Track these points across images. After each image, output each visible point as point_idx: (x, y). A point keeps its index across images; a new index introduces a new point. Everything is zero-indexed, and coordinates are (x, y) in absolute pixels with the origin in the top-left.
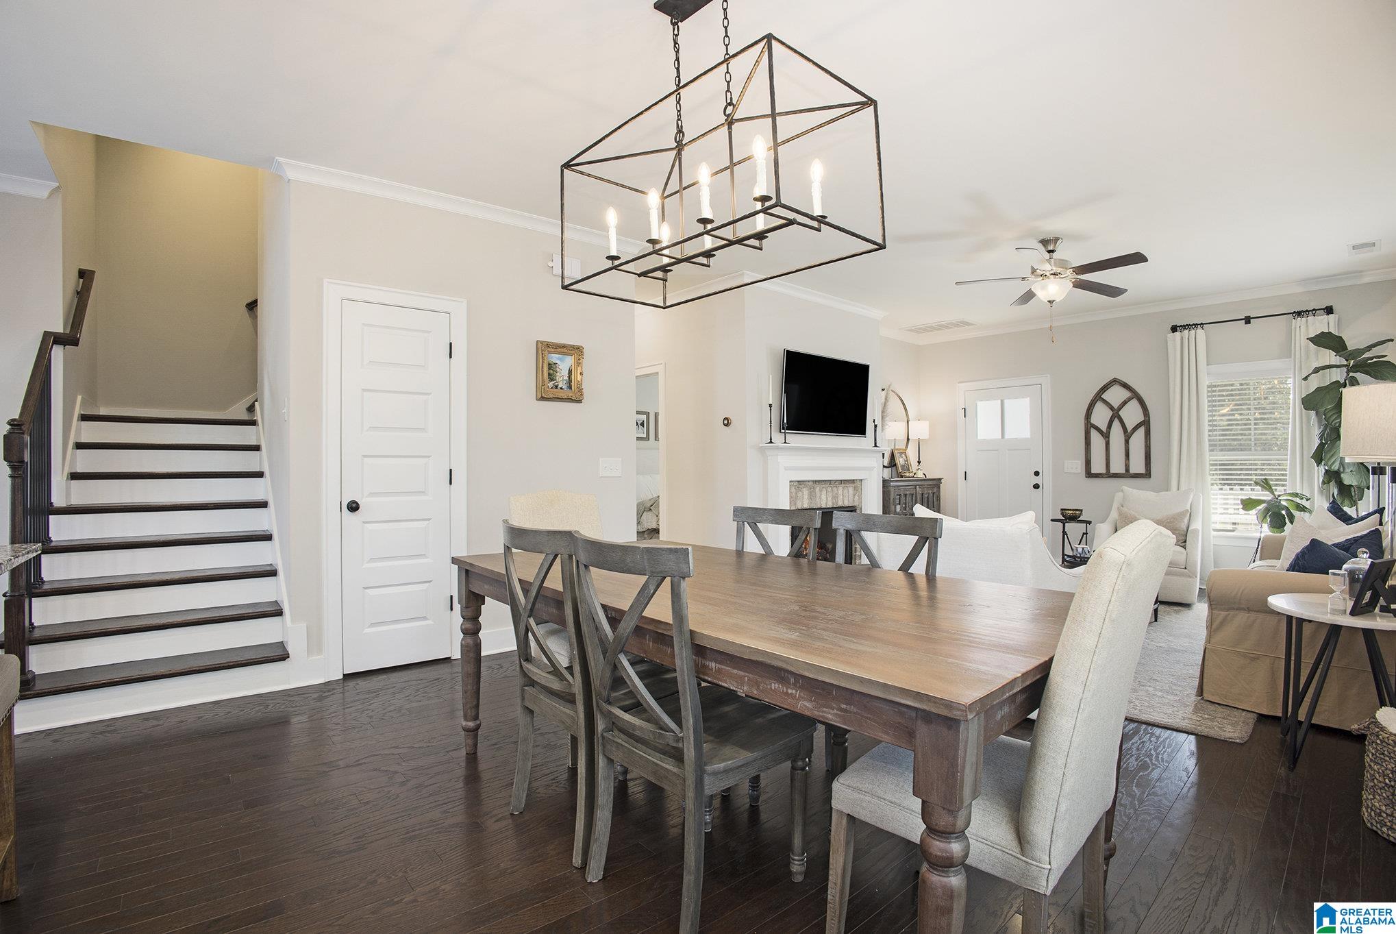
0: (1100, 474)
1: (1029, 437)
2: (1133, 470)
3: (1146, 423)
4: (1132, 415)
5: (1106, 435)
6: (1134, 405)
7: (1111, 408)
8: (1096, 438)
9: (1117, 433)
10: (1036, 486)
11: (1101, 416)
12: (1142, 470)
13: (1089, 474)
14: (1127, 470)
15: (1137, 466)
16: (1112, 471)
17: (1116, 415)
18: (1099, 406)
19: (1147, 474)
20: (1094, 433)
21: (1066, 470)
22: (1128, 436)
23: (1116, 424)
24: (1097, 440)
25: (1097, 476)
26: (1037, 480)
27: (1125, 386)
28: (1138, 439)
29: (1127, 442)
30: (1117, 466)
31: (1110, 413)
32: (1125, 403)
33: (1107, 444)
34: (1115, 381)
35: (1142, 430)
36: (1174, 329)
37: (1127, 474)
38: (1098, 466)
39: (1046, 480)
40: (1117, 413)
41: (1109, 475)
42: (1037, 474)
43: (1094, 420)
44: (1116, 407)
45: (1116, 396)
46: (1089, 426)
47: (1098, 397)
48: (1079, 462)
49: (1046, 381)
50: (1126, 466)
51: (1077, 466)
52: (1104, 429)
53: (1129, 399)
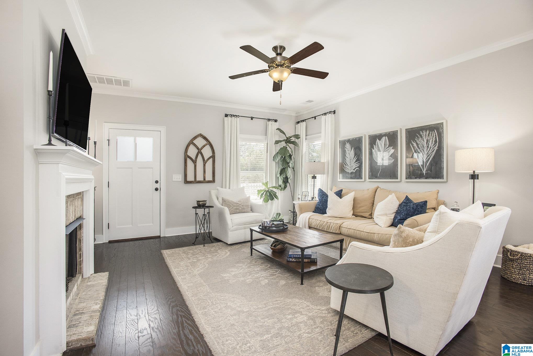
0: (192, 181)
1: (152, 161)
2: (207, 179)
3: (213, 157)
4: (207, 152)
5: (195, 162)
6: (208, 148)
7: (198, 148)
8: (189, 162)
9: (200, 161)
10: (157, 189)
11: (192, 152)
12: (211, 179)
13: (186, 182)
14: (204, 179)
15: (209, 177)
16: (198, 179)
17: (200, 152)
18: (192, 147)
19: (213, 181)
20: (189, 161)
21: (174, 180)
22: (205, 162)
23: (200, 156)
24: (190, 164)
25: (191, 182)
26: (157, 186)
27: (205, 138)
28: (209, 164)
29: (204, 165)
30: (200, 177)
31: (197, 151)
32: (204, 146)
33: (195, 166)
34: (201, 135)
35: (211, 160)
36: (226, 116)
37: (204, 181)
38: (190, 177)
39: (163, 185)
40: (201, 151)
41: (196, 182)
42: (157, 182)
43: (189, 153)
44: (200, 148)
45: (200, 142)
46: (186, 157)
47: (191, 142)
48: (181, 175)
49: (163, 129)
50: (204, 177)
51: (179, 177)
52: (194, 158)
53: (206, 145)
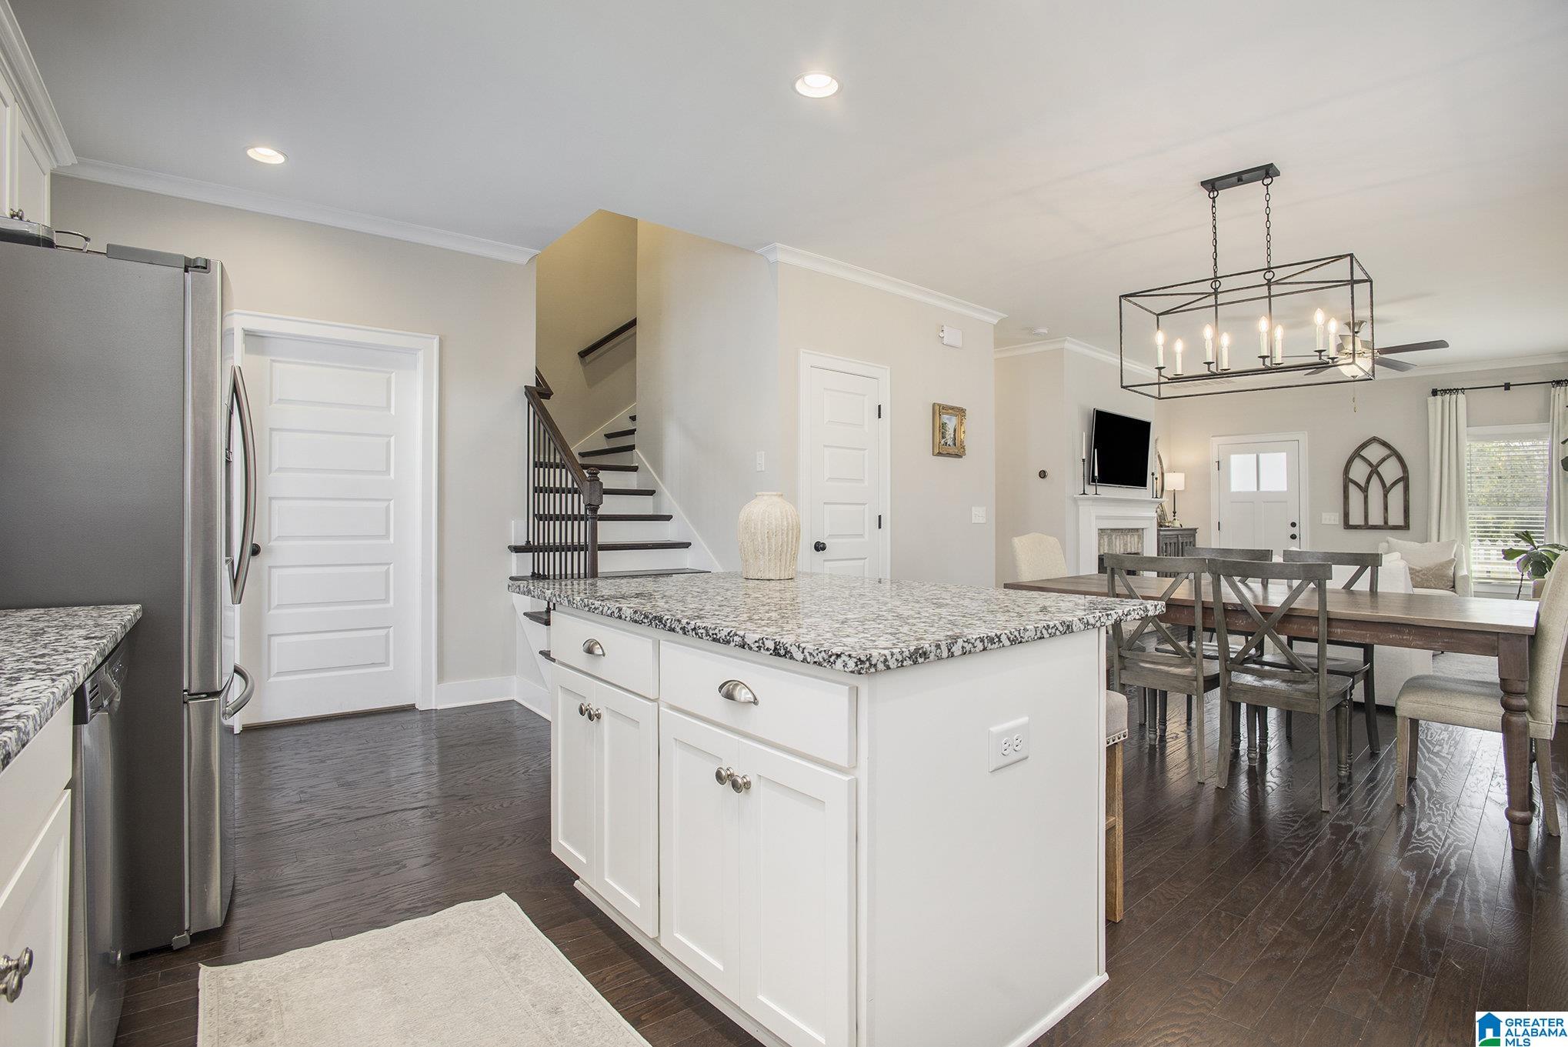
0: (1359, 526)
1: (1286, 489)
2: (1391, 523)
3: (1405, 479)
4: (1391, 471)
5: (1365, 490)
6: (1393, 462)
7: (1370, 464)
8: (1354, 492)
9: (1375, 488)
10: (1293, 537)
11: (1359, 472)
12: (1401, 523)
13: (1347, 526)
14: (1386, 522)
15: (1396, 518)
16: (1371, 523)
17: (1374, 470)
18: (1357, 462)
19: (1406, 526)
20: (1352, 487)
21: (1323, 522)
22: (1386, 491)
23: (1375, 479)
24: (1355, 495)
25: (1355, 527)
26: (1294, 530)
27: (1385, 444)
28: (1396, 495)
29: (1386, 496)
30: (1376, 518)
31: (1368, 470)
32: (1384, 460)
33: (1366, 498)
34: (1374, 440)
35: (1401, 485)
36: (1435, 393)
37: (1386, 526)
38: (1356, 518)
39: (1303, 530)
40: (1376, 469)
41: (1367, 526)
42: (1293, 525)
43: (1351, 476)
44: (1374, 464)
45: (1374, 453)
46: (1347, 481)
47: (1357, 454)
48: (1338, 514)
49: (1303, 437)
50: (1385, 518)
51: (1334, 518)
52: (1363, 484)
53: (1388, 457)
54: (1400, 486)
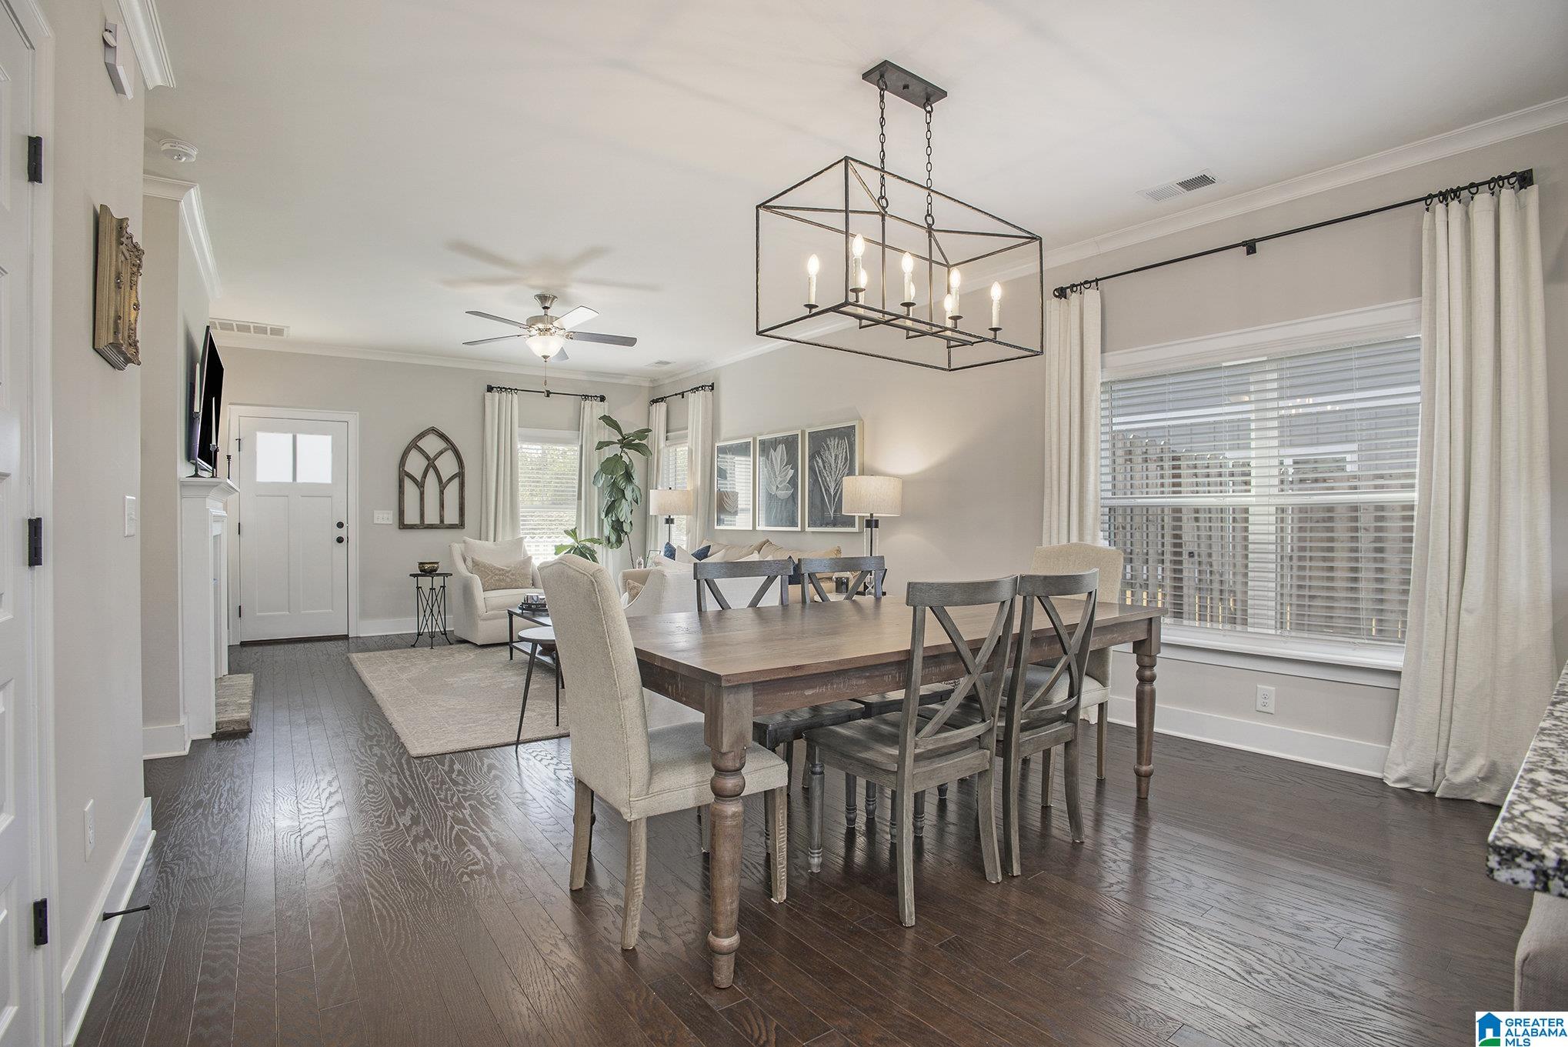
0: (415, 525)
1: (330, 482)
2: (447, 522)
3: (460, 475)
4: (447, 465)
5: (420, 485)
6: (449, 456)
7: (427, 457)
9: (431, 482)
10: (340, 540)
11: (415, 464)
12: (456, 521)
13: (403, 526)
14: (442, 521)
15: (452, 517)
16: (427, 522)
17: (431, 464)
18: (414, 455)
19: (461, 526)
20: (408, 482)
21: (376, 522)
22: (442, 486)
23: (431, 473)
24: (410, 488)
25: (412, 527)
26: (342, 533)
27: (442, 436)
28: (452, 489)
29: (442, 493)
30: (432, 517)
31: (425, 463)
32: (441, 453)
33: (422, 494)
34: (433, 430)
36: (490, 389)
37: (442, 525)
38: (412, 517)
39: (353, 531)
40: (433, 462)
41: (423, 526)
42: (340, 525)
43: (409, 468)
44: (432, 456)
45: (432, 444)
46: (403, 474)
47: (414, 445)
48: (392, 512)
49: (353, 418)
50: (441, 516)
51: (386, 517)
52: (419, 478)
53: (446, 450)
54: (456, 482)
